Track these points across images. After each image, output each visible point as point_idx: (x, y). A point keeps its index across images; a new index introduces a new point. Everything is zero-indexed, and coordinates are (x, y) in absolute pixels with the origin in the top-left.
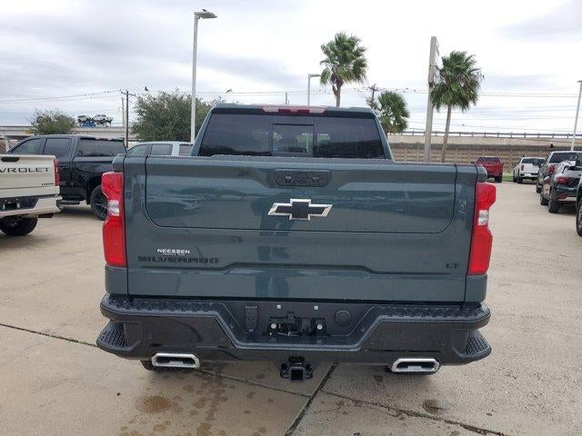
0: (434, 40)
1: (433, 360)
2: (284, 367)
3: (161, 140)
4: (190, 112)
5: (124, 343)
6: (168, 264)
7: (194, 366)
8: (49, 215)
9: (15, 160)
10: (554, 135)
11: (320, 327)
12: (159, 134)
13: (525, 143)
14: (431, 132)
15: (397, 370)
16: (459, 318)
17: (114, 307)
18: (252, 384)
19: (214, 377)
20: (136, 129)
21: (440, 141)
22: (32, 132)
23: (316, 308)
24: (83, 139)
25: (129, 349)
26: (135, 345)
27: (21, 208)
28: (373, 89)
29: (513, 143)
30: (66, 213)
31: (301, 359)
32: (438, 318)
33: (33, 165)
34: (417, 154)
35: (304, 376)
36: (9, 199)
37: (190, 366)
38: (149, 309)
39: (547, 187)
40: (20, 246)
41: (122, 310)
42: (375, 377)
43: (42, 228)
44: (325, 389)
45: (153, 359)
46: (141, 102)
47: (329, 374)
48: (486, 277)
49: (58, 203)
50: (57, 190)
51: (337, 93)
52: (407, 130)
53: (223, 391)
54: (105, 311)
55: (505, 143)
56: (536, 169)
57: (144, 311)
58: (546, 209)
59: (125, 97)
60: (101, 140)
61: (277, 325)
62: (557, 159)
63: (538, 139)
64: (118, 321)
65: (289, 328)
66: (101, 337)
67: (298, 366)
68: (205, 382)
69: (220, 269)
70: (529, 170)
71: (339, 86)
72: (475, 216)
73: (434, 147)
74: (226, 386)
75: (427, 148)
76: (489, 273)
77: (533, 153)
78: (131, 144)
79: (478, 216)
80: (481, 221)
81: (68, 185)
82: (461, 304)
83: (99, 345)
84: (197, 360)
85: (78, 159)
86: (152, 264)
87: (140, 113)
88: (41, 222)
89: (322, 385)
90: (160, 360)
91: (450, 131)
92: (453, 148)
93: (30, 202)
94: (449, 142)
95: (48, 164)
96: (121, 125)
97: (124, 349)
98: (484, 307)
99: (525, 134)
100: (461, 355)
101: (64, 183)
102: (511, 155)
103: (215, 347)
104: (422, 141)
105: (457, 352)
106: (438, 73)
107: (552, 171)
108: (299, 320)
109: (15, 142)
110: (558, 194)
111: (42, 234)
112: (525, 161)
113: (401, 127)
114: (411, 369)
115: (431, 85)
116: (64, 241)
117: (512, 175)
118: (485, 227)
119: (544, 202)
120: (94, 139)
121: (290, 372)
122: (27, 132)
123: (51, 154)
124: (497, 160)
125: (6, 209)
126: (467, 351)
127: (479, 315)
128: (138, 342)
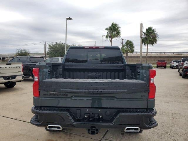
0: (141, 24)
1: (138, 128)
2: (89, 130)
3: (56, 57)
4: (65, 48)
5: (38, 122)
6: (52, 96)
7: (60, 129)
8: (20, 81)
9: (10, 64)
10: (183, 53)
11: (101, 117)
12: (55, 55)
13: (174, 55)
14: (142, 53)
15: (126, 131)
16: (146, 113)
17: (35, 110)
18: (81, 136)
19: (68, 134)
20: (48, 53)
21: (145, 55)
22: (16, 55)
23: (99, 110)
24: (31, 57)
25: (40, 124)
26: (42, 122)
27: (11, 79)
28: (123, 40)
29: (170, 55)
30: (25, 80)
31: (95, 127)
32: (139, 113)
33: (15, 66)
34: (138, 59)
35: (95, 133)
36: (8, 76)
37: (59, 129)
38: (46, 111)
39: (181, 70)
40: (11, 91)
41: (38, 111)
42: (121, 134)
43: (18, 85)
44: (104, 138)
45: (47, 127)
46: (50, 45)
47: (106, 133)
48: (155, 100)
49: (23, 77)
50: (22, 73)
51: (111, 41)
52: (134, 52)
53: (71, 138)
54: (33, 111)
55: (167, 55)
56: (177, 64)
57: (45, 111)
58: (181, 77)
59: (45, 44)
60: (37, 57)
61: (87, 116)
62: (184, 60)
63: (178, 54)
64: (37, 115)
65: (91, 117)
66: (32, 120)
67: (93, 129)
68: (66, 135)
69: (69, 98)
70: (175, 64)
71: (112, 39)
72: (150, 80)
73: (143, 57)
74: (72, 136)
75: (141, 58)
76: (155, 98)
77: (176, 59)
78: (47, 58)
79: (151, 80)
80: (151, 81)
81: (26, 72)
82: (147, 109)
83: (31, 123)
84: (61, 127)
85: (29, 63)
86: (48, 96)
87: (49, 49)
88: (17, 83)
89: (104, 136)
90: (50, 127)
91: (148, 52)
92: (150, 57)
93: (14, 77)
94: (148, 55)
95: (20, 65)
96: (44, 53)
97: (38, 124)
98: (154, 110)
99: (173, 53)
100: (147, 126)
101: (25, 71)
102: (169, 59)
103: (68, 123)
104: (139, 55)
105: (146, 125)
106: (143, 34)
107: (183, 64)
108: (94, 114)
109: (11, 58)
110: (185, 72)
111: (17, 87)
112: (174, 61)
113: (132, 51)
114: (131, 131)
115: (141, 38)
116: (24, 89)
117: (170, 66)
118: (153, 83)
119: (181, 75)
120: (35, 57)
121: (91, 132)
122: (15, 55)
123: (21, 62)
124: (164, 61)
125: (7, 80)
126: (149, 124)
127: (153, 113)
128: (43, 121)
